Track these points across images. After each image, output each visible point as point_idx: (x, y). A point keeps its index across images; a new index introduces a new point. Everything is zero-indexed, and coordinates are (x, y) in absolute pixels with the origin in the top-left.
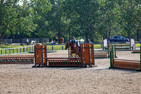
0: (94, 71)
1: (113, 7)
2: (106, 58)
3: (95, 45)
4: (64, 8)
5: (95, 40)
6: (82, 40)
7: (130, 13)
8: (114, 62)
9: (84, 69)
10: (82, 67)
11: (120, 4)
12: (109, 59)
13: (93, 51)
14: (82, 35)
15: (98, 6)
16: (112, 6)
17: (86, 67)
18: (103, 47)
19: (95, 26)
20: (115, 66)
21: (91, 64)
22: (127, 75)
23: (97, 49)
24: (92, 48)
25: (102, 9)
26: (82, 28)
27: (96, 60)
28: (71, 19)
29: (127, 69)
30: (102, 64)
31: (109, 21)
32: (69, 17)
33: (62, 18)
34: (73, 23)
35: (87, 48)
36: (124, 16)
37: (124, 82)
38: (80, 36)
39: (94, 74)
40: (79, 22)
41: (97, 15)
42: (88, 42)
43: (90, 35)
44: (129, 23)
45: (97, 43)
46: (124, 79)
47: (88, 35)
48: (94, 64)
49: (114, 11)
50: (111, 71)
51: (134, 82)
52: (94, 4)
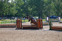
0: (43, 31)
2: (48, 25)
3: (43, 20)
4: (29, 3)
5: (43, 17)
6: (37, 18)
7: (58, 6)
8: (51, 27)
9: (38, 30)
10: (37, 29)
11: (54, 2)
12: (49, 26)
13: (42, 22)
14: (37, 15)
15: (44, 3)
16: (50, 3)
17: (39, 29)
18: (46, 21)
19: (43, 11)
20: (52, 29)
21: (41, 28)
22: (57, 33)
23: (44, 21)
24: (42, 21)
25: (46, 4)
26: (37, 12)
27: (43, 26)
28: (32, 8)
29: (57, 30)
30: (46, 28)
31: (49, 9)
32: (31, 8)
33: (28, 8)
34: (33, 10)
35: (39, 21)
36: (56, 7)
37: (56, 36)
39: (43, 32)
40: (36, 9)
41: (44, 7)
44: (58, 10)
45: (44, 19)
47: (40, 15)
49: (51, 5)
50: (50, 31)
51: (60, 36)
52: (42, 2)
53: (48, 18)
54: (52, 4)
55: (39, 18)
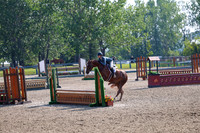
0: (27, 109)
1: (51, 12)
2: (44, 88)
3: (26, 70)
5: (26, 62)
6: (6, 63)
7: (77, 20)
8: (56, 95)
9: (11, 107)
10: (7, 104)
11: (62, 6)
12: (49, 91)
13: (23, 79)
14: (5, 56)
15: (29, 11)
16: (49, 10)
17: (13, 103)
18: (39, 73)
19: (26, 41)
20: (57, 100)
21: (22, 99)
22: (76, 113)
23: (30, 75)
24: (22, 74)
25: (35, 15)
26: (5, 45)
27: (28, 93)
29: (77, 105)
30: (39, 98)
31: (46, 33)
35: (14, 75)
36: (68, 24)
37: (73, 123)
38: (3, 56)
39: (26, 114)
41: (28, 25)
42: (15, 65)
43: (19, 54)
44: (77, 35)
45: (29, 67)
46: (72, 119)
47: (17, 55)
48: (26, 99)
49: (53, 17)
51: (87, 124)
52: (22, 8)
53: (42, 64)
54: (57, 16)
55: (14, 64)
